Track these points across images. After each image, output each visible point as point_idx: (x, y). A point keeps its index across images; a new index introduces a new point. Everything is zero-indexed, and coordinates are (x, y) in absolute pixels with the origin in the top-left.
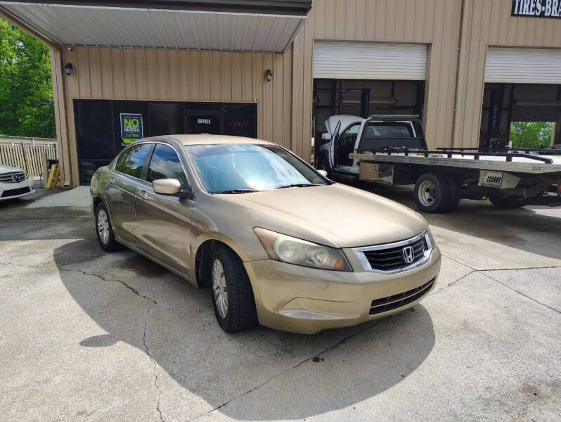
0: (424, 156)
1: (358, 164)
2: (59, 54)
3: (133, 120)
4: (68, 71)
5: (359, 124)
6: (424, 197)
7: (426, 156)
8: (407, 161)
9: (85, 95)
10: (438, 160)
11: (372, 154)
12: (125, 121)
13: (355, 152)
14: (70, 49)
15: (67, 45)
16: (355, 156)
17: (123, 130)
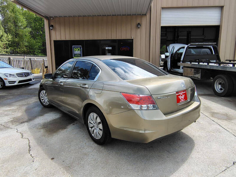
0: (218, 65)
1: (182, 68)
2: (48, 21)
3: (78, 49)
4: (51, 28)
5: (184, 48)
6: (218, 87)
7: (219, 65)
8: (208, 68)
9: (58, 39)
10: (226, 67)
11: (189, 63)
12: (75, 49)
13: (181, 62)
14: (52, 19)
15: (51, 17)
16: (181, 64)
17: (74, 53)
